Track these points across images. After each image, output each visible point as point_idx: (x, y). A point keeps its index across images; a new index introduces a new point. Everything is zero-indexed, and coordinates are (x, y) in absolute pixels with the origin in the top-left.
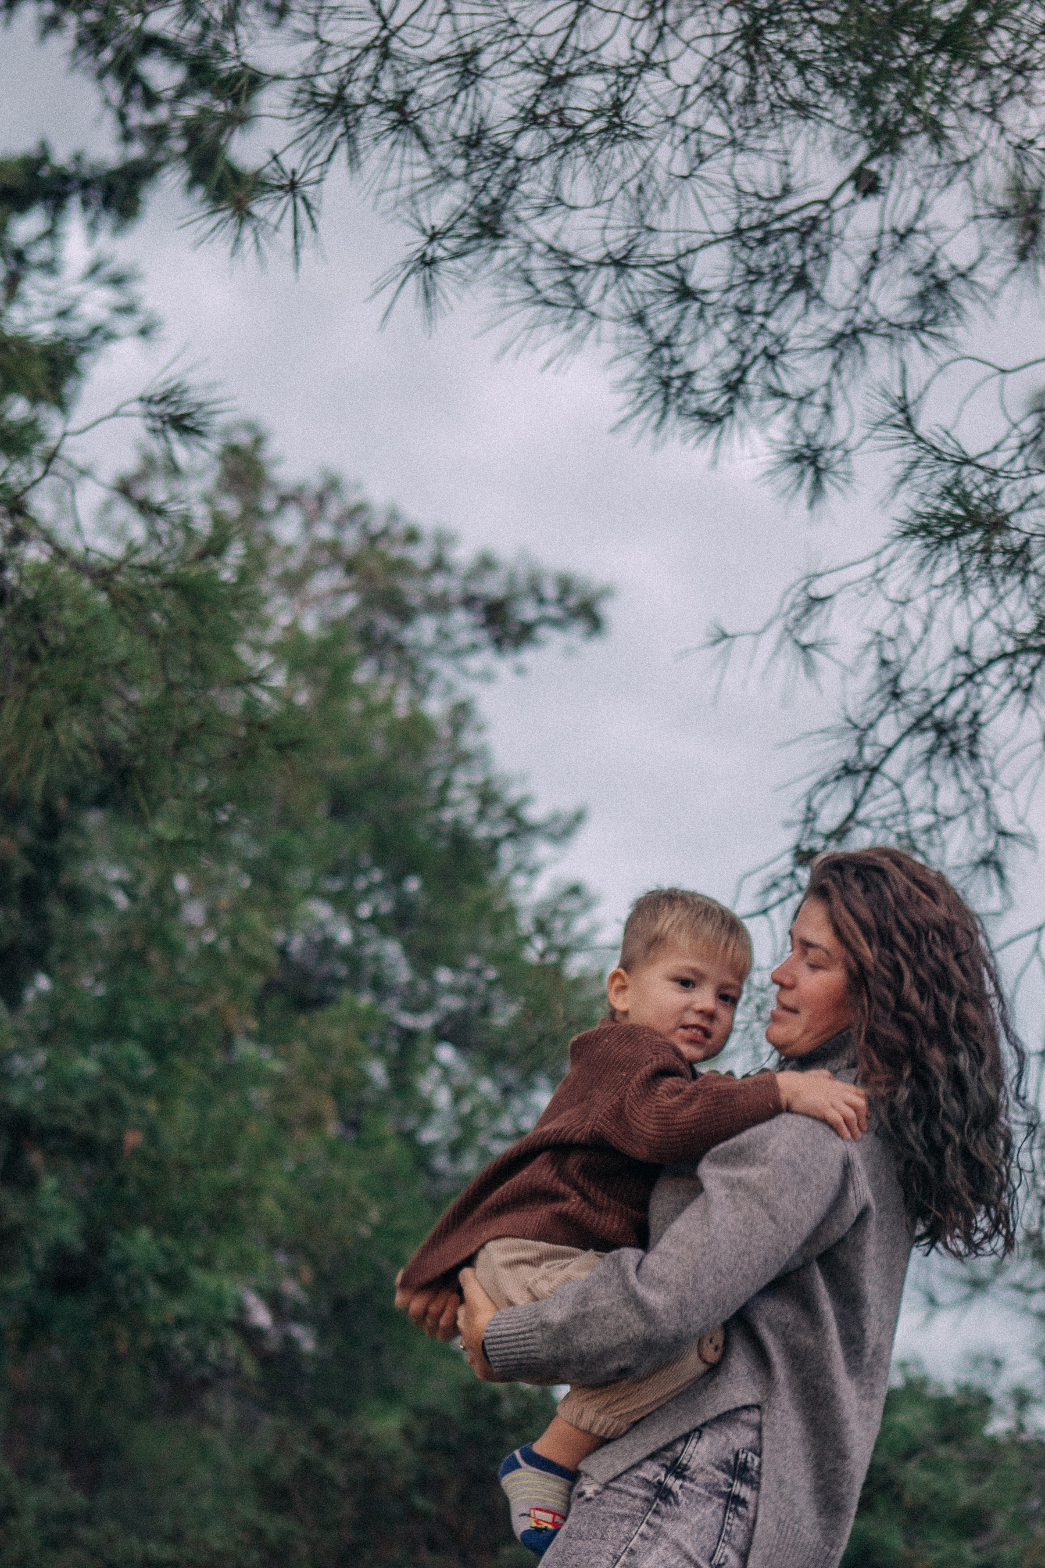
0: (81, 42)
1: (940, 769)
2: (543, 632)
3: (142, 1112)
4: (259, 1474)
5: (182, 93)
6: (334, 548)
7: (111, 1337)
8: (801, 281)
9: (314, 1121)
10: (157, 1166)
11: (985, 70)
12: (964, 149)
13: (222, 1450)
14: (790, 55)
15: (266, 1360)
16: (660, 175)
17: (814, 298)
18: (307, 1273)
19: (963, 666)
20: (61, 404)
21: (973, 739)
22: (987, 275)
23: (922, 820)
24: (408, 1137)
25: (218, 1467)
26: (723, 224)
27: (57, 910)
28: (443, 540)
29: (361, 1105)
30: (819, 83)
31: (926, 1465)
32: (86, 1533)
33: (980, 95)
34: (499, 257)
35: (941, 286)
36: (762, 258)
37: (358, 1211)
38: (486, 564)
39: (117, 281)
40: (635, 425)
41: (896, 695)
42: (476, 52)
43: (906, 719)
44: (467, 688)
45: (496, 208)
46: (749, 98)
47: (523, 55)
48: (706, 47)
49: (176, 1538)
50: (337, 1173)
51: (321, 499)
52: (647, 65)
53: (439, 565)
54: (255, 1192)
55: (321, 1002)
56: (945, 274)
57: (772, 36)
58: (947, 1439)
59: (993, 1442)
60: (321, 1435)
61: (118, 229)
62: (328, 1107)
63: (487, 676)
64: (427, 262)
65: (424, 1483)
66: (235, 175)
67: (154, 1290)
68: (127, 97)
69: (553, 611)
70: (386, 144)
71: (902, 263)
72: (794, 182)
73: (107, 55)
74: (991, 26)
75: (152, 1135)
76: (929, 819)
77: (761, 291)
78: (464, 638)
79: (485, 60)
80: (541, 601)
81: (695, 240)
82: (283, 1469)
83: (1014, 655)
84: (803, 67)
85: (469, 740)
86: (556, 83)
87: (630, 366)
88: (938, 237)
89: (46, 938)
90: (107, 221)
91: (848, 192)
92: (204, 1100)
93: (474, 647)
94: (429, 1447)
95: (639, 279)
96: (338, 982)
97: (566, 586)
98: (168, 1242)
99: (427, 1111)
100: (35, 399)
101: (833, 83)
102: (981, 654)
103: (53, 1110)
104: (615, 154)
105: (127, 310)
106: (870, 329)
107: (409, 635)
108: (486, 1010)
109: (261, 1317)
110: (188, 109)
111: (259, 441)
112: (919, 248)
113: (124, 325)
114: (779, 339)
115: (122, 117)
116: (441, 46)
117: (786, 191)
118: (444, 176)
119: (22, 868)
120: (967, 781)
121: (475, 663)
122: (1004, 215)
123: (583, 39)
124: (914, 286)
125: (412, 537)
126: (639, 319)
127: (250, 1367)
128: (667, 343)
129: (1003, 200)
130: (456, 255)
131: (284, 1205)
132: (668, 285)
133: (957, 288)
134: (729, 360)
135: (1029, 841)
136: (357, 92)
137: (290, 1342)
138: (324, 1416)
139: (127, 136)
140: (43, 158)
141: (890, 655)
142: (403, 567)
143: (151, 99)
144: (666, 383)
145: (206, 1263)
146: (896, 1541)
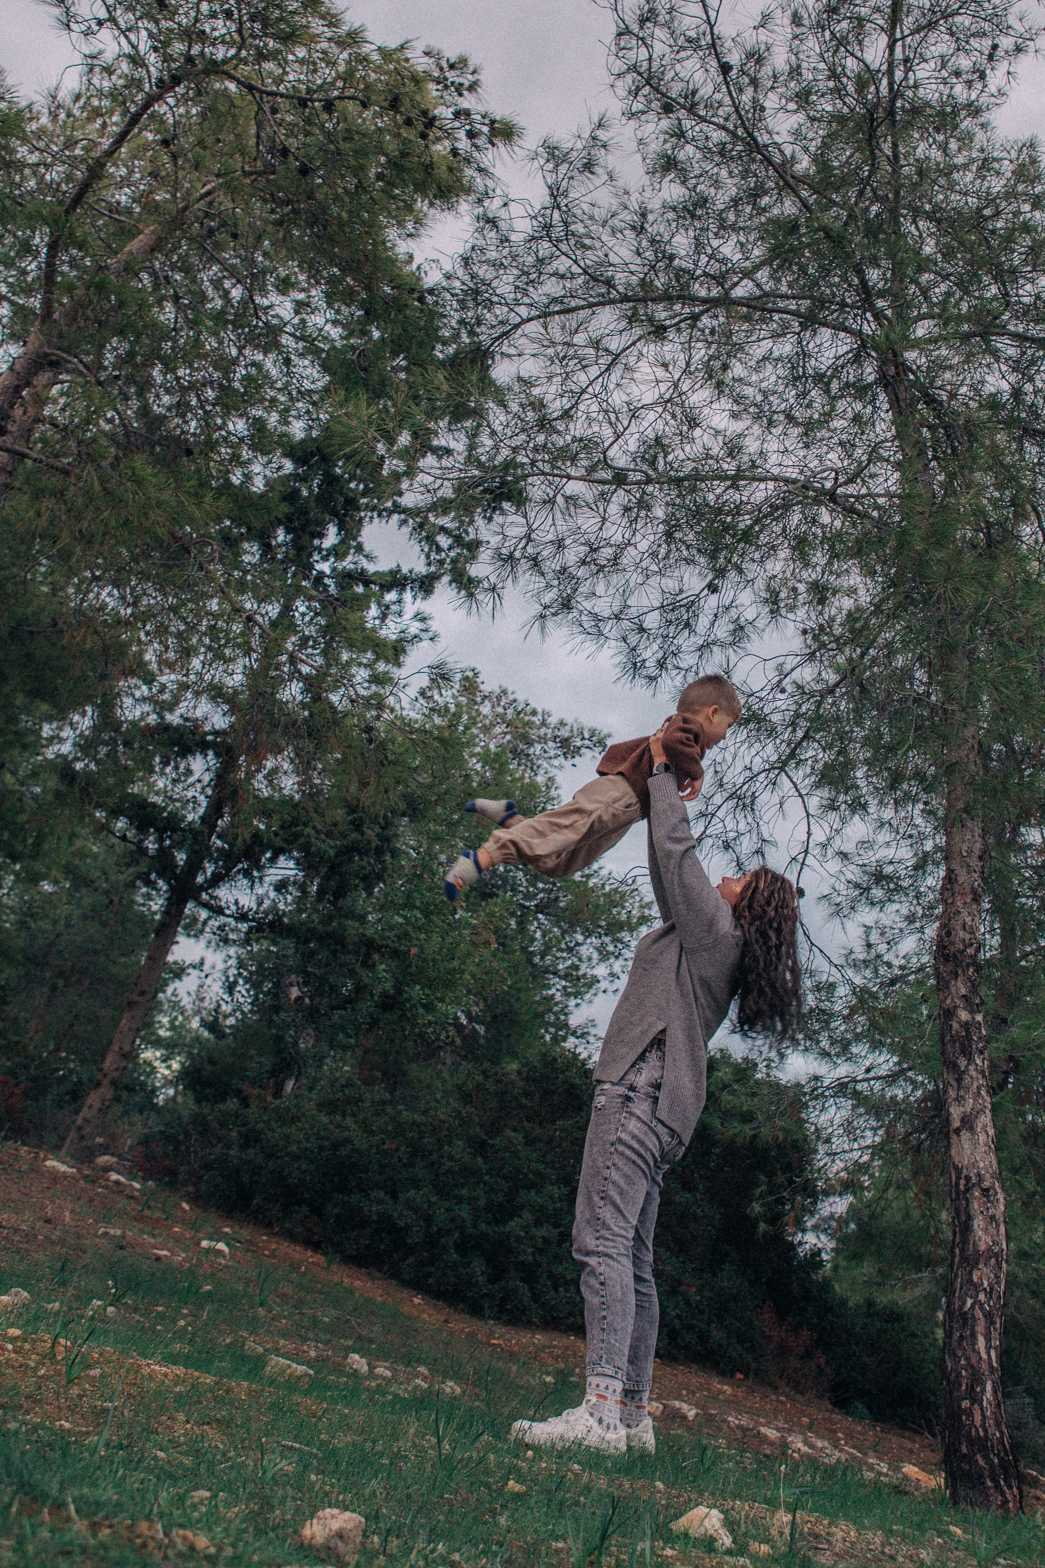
0: (414, 529)
1: (740, 816)
2: (583, 750)
3: (418, 939)
4: (459, 1087)
5: (450, 548)
6: (503, 716)
7: (403, 1029)
8: (687, 625)
9: (487, 943)
10: (425, 960)
11: (758, 547)
12: (750, 576)
13: (446, 1074)
14: (684, 542)
15: (464, 1038)
16: (632, 584)
17: (692, 631)
18: (482, 1006)
19: (748, 773)
20: (399, 665)
21: (753, 803)
22: (761, 623)
23: (732, 835)
24: (524, 949)
25: (444, 1081)
26: (657, 604)
27: (388, 858)
28: (546, 714)
29: (505, 937)
30: (695, 552)
31: (729, 1093)
32: (389, 1110)
33: (757, 556)
34: (570, 616)
35: (742, 628)
36: (671, 616)
37: (503, 981)
38: (562, 723)
39: (423, 620)
40: (623, 681)
41: (721, 786)
42: (563, 539)
43: (727, 795)
44: (553, 772)
45: (569, 598)
46: (667, 557)
47: (582, 540)
48: (651, 538)
49: (425, 1112)
50: (495, 964)
51: (499, 698)
52: (629, 544)
53: (544, 724)
54: (463, 972)
55: (492, 895)
56: (743, 623)
57: (678, 535)
58: (738, 1081)
59: (757, 1082)
60: (484, 1073)
61: (424, 598)
62: (493, 938)
63: (561, 767)
64: (542, 617)
65: (526, 1094)
66: (470, 580)
67: (421, 1011)
68: (430, 549)
69: (587, 742)
70: (527, 575)
71: (726, 618)
72: (685, 588)
73: (424, 534)
74: (761, 531)
75: (421, 948)
76: (734, 834)
77: (672, 628)
78: (552, 753)
79: (567, 542)
80: (583, 739)
81: (645, 610)
82: (470, 1085)
83: (769, 770)
84: (688, 547)
85: (553, 793)
86: (595, 550)
87: (621, 658)
88: (741, 609)
89: (384, 869)
90: (420, 595)
91: (706, 592)
92: (444, 934)
93: (556, 756)
94: (527, 1079)
95: (626, 624)
96: (498, 887)
97: (593, 733)
98: (427, 991)
99: (533, 940)
100: (388, 661)
101: (699, 551)
102: (756, 770)
103: (383, 938)
104: (615, 579)
105: (426, 630)
106: (714, 643)
107: (531, 751)
108: (557, 899)
109: (464, 1021)
110: (452, 554)
111: (476, 675)
112: (733, 613)
113: (424, 635)
114: (679, 648)
115: (428, 556)
116: (550, 537)
117: (681, 591)
118: (549, 586)
119: (375, 842)
120: (750, 819)
121: (556, 762)
122: (766, 601)
123: (605, 534)
124: (732, 627)
125: (534, 713)
126: (624, 639)
127: (458, 1042)
128: (634, 649)
129: (764, 594)
130: (554, 615)
131: (473, 976)
132: (634, 627)
133: (749, 629)
134: (660, 655)
135: (774, 844)
136: (517, 554)
137: (474, 1030)
138: (486, 1065)
139: (429, 564)
140: (399, 571)
141: (718, 769)
142: (529, 724)
143: (439, 550)
144: (635, 664)
145: (442, 1000)
146: (717, 1123)
